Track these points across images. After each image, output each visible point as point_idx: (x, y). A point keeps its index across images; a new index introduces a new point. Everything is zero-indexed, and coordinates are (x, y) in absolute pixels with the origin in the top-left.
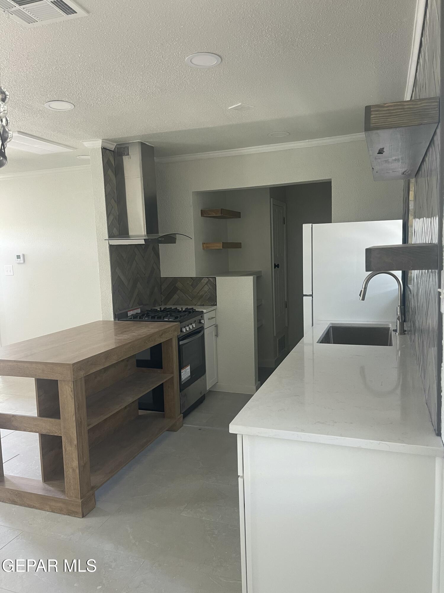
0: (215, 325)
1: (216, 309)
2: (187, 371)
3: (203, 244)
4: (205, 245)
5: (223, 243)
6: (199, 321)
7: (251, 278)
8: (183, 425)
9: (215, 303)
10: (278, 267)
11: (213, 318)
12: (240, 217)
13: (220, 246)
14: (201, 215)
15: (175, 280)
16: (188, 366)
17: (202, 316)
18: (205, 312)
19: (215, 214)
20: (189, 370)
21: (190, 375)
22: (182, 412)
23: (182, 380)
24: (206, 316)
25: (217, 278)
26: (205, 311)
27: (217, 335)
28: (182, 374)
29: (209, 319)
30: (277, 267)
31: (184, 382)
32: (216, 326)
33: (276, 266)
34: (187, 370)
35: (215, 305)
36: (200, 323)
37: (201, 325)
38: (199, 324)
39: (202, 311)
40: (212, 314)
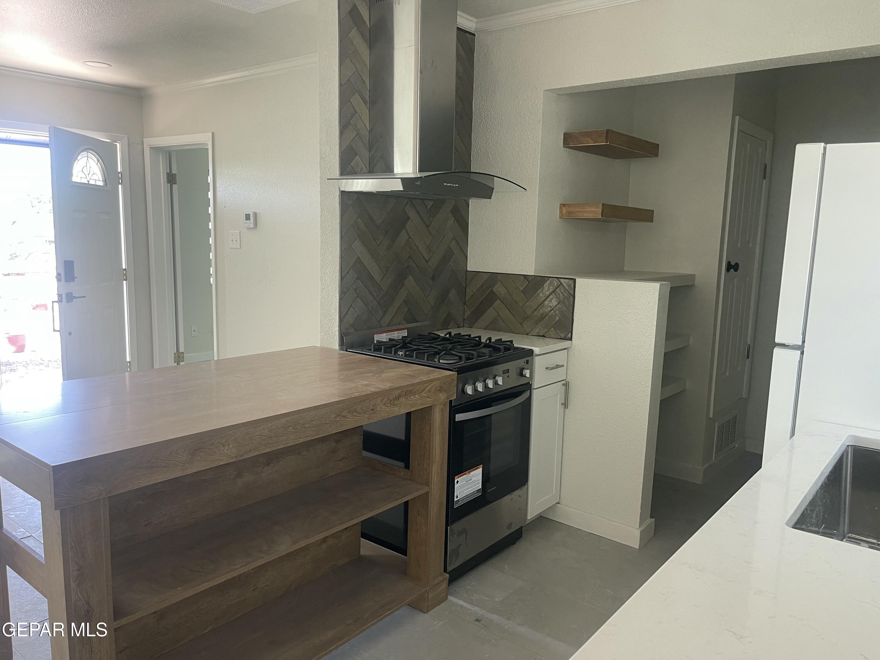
0: (564, 382)
1: (570, 347)
2: (473, 479)
3: (563, 205)
4: (564, 210)
5: (603, 205)
6: (519, 372)
7: (655, 287)
8: (446, 598)
9: (569, 335)
10: (736, 270)
11: (558, 366)
12: (657, 155)
13: (596, 212)
14: (564, 144)
15: (494, 277)
16: (477, 469)
17: (527, 361)
18: (538, 353)
19: (592, 142)
20: (480, 477)
21: (481, 487)
22: (449, 569)
23: (455, 499)
24: (539, 363)
25: (578, 280)
26: (537, 350)
27: (565, 405)
28: (456, 486)
29: (547, 368)
30: (732, 270)
31: (460, 503)
32: (567, 385)
33: (732, 267)
34: (473, 476)
35: (567, 339)
36: (522, 375)
37: (523, 381)
38: (518, 376)
39: (531, 349)
40: (559, 358)
